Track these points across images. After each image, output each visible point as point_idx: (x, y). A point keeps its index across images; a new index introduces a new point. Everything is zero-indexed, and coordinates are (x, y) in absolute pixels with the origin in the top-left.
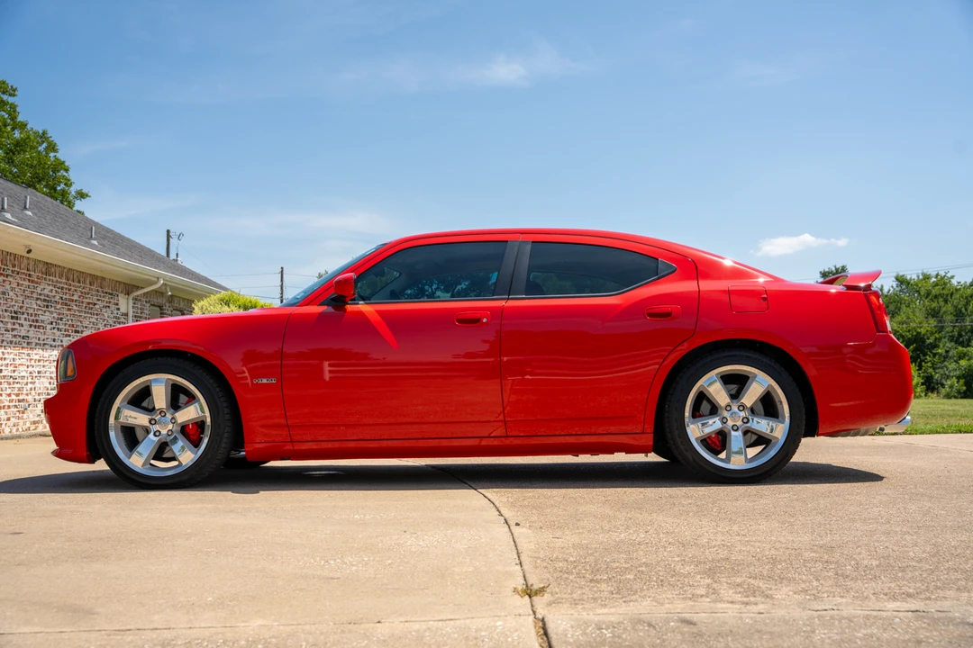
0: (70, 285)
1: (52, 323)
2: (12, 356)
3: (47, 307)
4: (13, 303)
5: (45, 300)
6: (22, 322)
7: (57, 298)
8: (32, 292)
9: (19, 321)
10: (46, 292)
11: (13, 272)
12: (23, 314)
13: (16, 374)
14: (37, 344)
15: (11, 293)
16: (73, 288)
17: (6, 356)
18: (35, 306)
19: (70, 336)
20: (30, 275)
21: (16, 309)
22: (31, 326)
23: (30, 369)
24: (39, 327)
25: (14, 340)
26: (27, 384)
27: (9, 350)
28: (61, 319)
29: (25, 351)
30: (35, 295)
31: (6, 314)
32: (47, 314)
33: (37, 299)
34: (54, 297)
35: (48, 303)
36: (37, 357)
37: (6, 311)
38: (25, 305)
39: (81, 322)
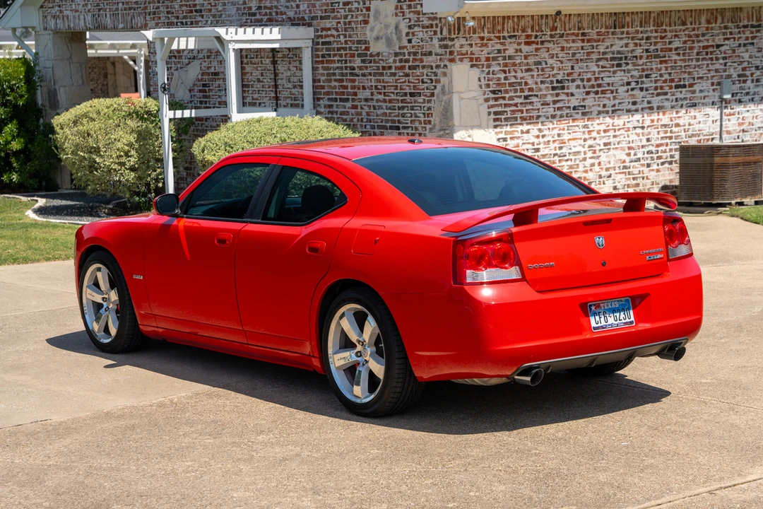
0: (665, 31)
1: (628, 84)
2: (556, 132)
3: (619, 65)
4: (555, 71)
5: (612, 59)
6: (573, 90)
7: (639, 51)
8: (588, 54)
9: (566, 91)
10: (615, 48)
11: (551, 36)
12: (573, 81)
13: (564, 150)
14: (599, 113)
15: (550, 61)
16: (669, 34)
17: (546, 132)
18: (596, 69)
19: (666, 94)
20: (583, 34)
21: (560, 78)
22: (588, 93)
23: (590, 142)
24: (603, 92)
25: (559, 113)
26: (585, 159)
27: (551, 126)
28: (647, 76)
29: (580, 123)
30: (594, 57)
31: (543, 86)
32: (619, 74)
33: (599, 60)
34: (632, 51)
35: (619, 61)
36: (603, 127)
37: (542, 82)
38: (577, 69)
39: (689, 73)
